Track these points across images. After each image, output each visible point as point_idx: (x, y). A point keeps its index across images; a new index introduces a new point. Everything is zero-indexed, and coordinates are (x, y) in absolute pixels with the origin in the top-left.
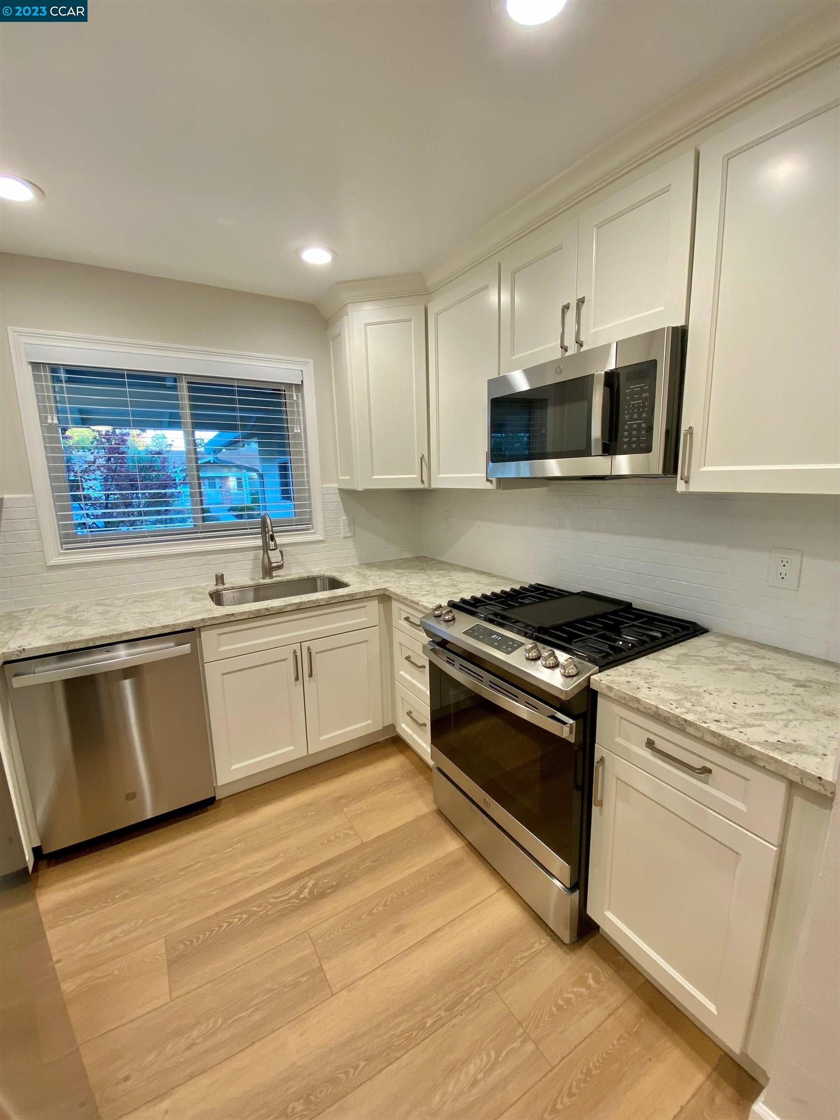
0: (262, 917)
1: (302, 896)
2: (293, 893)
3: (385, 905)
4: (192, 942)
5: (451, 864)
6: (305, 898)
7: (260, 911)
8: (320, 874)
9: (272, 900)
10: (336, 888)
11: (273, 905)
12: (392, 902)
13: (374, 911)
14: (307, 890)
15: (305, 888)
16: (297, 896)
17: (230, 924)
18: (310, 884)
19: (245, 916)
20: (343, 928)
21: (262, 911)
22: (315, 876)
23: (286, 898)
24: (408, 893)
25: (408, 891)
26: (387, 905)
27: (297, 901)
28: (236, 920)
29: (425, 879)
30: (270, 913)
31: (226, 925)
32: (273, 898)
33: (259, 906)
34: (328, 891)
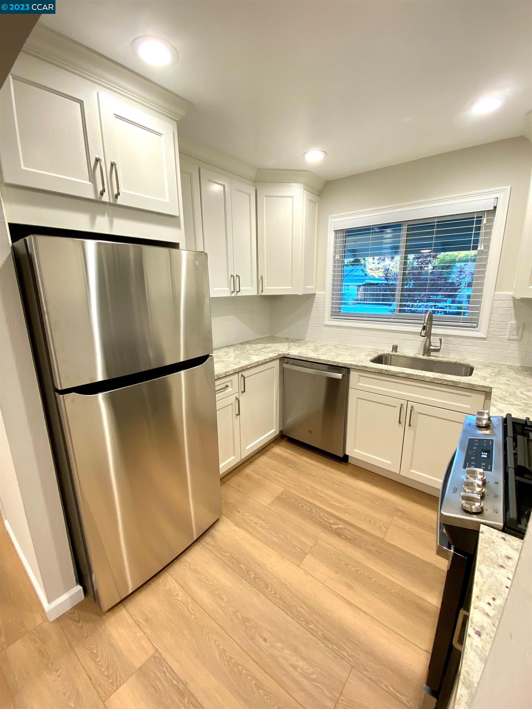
0: (312, 516)
1: (332, 526)
2: (332, 521)
3: (356, 571)
4: (288, 498)
5: (417, 604)
6: (332, 528)
7: (314, 514)
8: (349, 528)
9: (322, 515)
10: (347, 539)
11: (320, 517)
12: (361, 573)
13: (349, 566)
14: (336, 527)
15: (337, 525)
16: (330, 524)
17: (303, 506)
18: (340, 526)
19: (308, 509)
20: (330, 554)
21: (315, 514)
22: (346, 526)
23: (327, 520)
24: (373, 582)
25: (375, 581)
26: (357, 572)
27: (328, 526)
28: (305, 507)
29: (391, 589)
30: (316, 518)
31: (301, 505)
32: (323, 514)
33: (316, 512)
34: (343, 536)
